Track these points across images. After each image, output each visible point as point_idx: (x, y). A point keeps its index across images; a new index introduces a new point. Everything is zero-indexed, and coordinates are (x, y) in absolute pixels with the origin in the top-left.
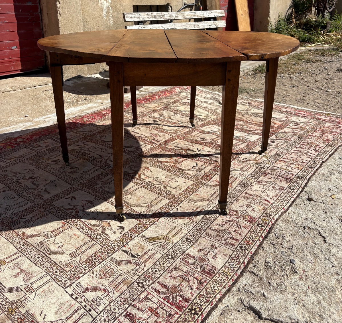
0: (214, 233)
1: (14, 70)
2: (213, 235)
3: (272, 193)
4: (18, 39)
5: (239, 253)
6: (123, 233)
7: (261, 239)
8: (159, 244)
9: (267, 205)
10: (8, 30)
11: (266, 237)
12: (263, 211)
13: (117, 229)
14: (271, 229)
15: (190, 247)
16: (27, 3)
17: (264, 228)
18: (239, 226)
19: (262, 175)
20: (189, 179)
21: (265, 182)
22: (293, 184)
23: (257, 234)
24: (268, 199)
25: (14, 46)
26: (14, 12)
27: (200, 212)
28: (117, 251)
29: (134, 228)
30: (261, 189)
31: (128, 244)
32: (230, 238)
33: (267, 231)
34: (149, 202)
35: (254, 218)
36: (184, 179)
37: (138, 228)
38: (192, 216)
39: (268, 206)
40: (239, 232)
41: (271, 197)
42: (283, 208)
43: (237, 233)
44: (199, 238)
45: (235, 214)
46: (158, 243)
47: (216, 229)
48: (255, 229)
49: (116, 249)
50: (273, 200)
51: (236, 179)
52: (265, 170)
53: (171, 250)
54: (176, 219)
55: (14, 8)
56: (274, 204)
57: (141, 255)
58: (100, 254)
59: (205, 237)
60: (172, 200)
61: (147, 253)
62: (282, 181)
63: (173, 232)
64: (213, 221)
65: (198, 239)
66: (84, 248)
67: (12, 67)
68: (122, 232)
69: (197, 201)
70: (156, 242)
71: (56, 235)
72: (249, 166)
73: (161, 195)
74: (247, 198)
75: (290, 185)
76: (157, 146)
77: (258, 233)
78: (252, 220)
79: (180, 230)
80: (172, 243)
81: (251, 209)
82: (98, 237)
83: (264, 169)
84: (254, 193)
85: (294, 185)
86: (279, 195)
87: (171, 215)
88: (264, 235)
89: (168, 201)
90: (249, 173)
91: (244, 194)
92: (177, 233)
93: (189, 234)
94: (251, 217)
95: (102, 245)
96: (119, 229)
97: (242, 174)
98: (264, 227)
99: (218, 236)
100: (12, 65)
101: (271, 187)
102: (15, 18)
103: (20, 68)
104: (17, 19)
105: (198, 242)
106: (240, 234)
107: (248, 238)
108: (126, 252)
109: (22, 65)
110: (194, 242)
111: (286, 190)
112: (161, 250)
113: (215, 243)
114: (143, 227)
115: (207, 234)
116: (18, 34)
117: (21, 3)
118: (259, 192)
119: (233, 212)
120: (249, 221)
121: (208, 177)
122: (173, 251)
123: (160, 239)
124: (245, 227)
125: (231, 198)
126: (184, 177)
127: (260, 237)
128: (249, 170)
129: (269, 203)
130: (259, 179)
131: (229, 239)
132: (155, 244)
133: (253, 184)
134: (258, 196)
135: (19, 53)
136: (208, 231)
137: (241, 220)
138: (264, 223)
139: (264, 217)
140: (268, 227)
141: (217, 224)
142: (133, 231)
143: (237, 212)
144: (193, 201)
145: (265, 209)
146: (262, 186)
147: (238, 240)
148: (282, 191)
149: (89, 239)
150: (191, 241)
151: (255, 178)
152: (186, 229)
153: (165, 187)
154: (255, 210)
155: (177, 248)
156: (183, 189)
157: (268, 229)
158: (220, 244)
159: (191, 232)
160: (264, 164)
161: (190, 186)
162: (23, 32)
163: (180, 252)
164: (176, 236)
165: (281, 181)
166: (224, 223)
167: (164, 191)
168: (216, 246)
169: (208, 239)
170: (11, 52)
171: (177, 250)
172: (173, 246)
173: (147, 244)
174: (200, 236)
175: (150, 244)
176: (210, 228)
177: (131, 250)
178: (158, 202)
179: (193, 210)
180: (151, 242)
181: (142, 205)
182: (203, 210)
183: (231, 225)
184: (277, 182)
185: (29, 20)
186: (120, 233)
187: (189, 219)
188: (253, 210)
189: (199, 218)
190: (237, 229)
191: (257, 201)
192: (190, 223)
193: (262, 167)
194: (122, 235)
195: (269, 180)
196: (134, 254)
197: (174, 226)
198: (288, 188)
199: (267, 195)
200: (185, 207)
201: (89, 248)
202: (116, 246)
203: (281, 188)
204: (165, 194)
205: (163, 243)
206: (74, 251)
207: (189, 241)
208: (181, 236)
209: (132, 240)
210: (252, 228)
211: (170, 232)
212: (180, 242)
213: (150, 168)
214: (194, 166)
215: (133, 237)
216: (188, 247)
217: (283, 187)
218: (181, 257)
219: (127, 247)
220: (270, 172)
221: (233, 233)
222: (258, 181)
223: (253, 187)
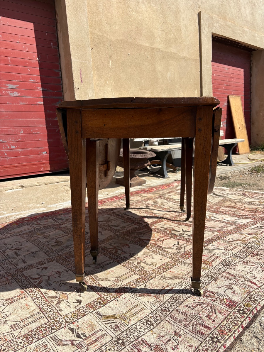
0: (182, 317)
1: (44, 170)
2: (179, 318)
3: (260, 275)
4: (48, 146)
5: (208, 345)
6: (78, 308)
7: (241, 329)
8: (113, 325)
9: (252, 288)
10: (40, 139)
11: (248, 327)
12: (246, 294)
13: (74, 303)
14: (255, 317)
15: (148, 332)
16: (55, 118)
17: (246, 316)
18: (214, 311)
19: (249, 255)
20: (166, 256)
21: (253, 263)
23: (235, 322)
24: (254, 281)
25: (44, 151)
26: (45, 125)
27: (171, 290)
28: (63, 328)
29: (93, 302)
30: (247, 269)
31: (78, 321)
32: (200, 324)
33: (249, 319)
34: (118, 276)
35: (234, 302)
36: (161, 256)
37: (96, 303)
38: (160, 294)
39: (254, 289)
40: (213, 318)
41: (258, 279)
43: (210, 318)
44: (162, 321)
45: (211, 296)
46: (111, 323)
47: (184, 311)
48: (234, 315)
49: (63, 326)
50: (261, 283)
51: (217, 257)
52: (253, 250)
53: (125, 333)
54: (140, 296)
55: (46, 122)
56: (261, 287)
57: (87, 336)
58: (42, 329)
59: (169, 320)
60: (143, 276)
61: (95, 334)
63: (133, 312)
64: (183, 302)
65: (160, 322)
66: (29, 320)
67: (43, 168)
68: (77, 306)
69: (170, 278)
70: (110, 322)
71: (8, 304)
72: (235, 246)
73: (133, 270)
74: (229, 279)
76: (143, 226)
77: (237, 321)
78: (231, 304)
79: (143, 309)
80: (127, 324)
81: (231, 291)
82: (49, 310)
84: (238, 273)
87: (137, 292)
88: (244, 324)
89: (137, 277)
90: (234, 253)
91: (224, 274)
92: (137, 313)
93: (151, 315)
94: (230, 300)
95: (49, 320)
96: (76, 303)
97: (226, 253)
98: (246, 314)
99: (185, 320)
100: (43, 167)
101: (259, 268)
102: (46, 130)
103: (49, 169)
104: (47, 130)
105: (160, 325)
106: (214, 321)
107: (223, 326)
108: (72, 330)
109: (51, 167)
110: (155, 325)
112: (113, 331)
113: (180, 330)
114: (102, 302)
115: (172, 317)
116: (48, 142)
117: (50, 118)
118: (243, 273)
119: (209, 293)
120: (227, 305)
121: (187, 255)
122: (126, 335)
123: (116, 318)
124: (220, 313)
125: (209, 277)
126: (162, 254)
127: (239, 327)
128: (234, 250)
129: (255, 286)
130: (245, 259)
131: (198, 325)
132: (108, 323)
133: (237, 264)
134: (241, 277)
135: (48, 157)
136: (175, 312)
137: (217, 304)
138: (247, 309)
139: (248, 302)
140: (251, 315)
141: (187, 306)
142: (89, 306)
143: (213, 293)
144: (165, 278)
145: (249, 293)
146: (248, 266)
147: (209, 328)
149: (38, 310)
150: (152, 324)
151: (241, 258)
152: (149, 308)
153: (138, 263)
154: (236, 292)
155: (132, 331)
156: (157, 266)
157: (251, 316)
158: (186, 331)
159: (154, 313)
160: (252, 245)
161: (166, 264)
162: (52, 141)
163: (134, 336)
164: (136, 316)
166: (195, 305)
167: (136, 267)
168: (180, 333)
169: (172, 323)
170: (42, 156)
171: (132, 334)
172: (128, 328)
173: (100, 323)
174: (164, 319)
175: (103, 322)
176: (177, 310)
177: (78, 328)
178: (127, 278)
179: (162, 287)
180: (104, 321)
181: (109, 279)
182: (174, 289)
183: (203, 309)
185: (57, 131)
186: (75, 308)
187: (155, 297)
188: (234, 292)
189: (167, 296)
190: (211, 314)
191: (240, 282)
192: (155, 302)
193: (250, 247)
194: (76, 309)
195: (258, 261)
196: (80, 333)
197: (136, 303)
199: (254, 276)
200: (155, 284)
201: (34, 322)
202: (64, 323)
204: (137, 270)
205: (118, 323)
206: (17, 322)
207: (149, 323)
208: (141, 316)
209: (84, 316)
210: (230, 313)
211: (130, 310)
212: (138, 324)
213: (129, 245)
214: (175, 245)
215: (86, 314)
216: (146, 331)
218: (134, 343)
219: (76, 324)
220: (259, 253)
221: (204, 318)
222: (244, 261)
223: (236, 266)
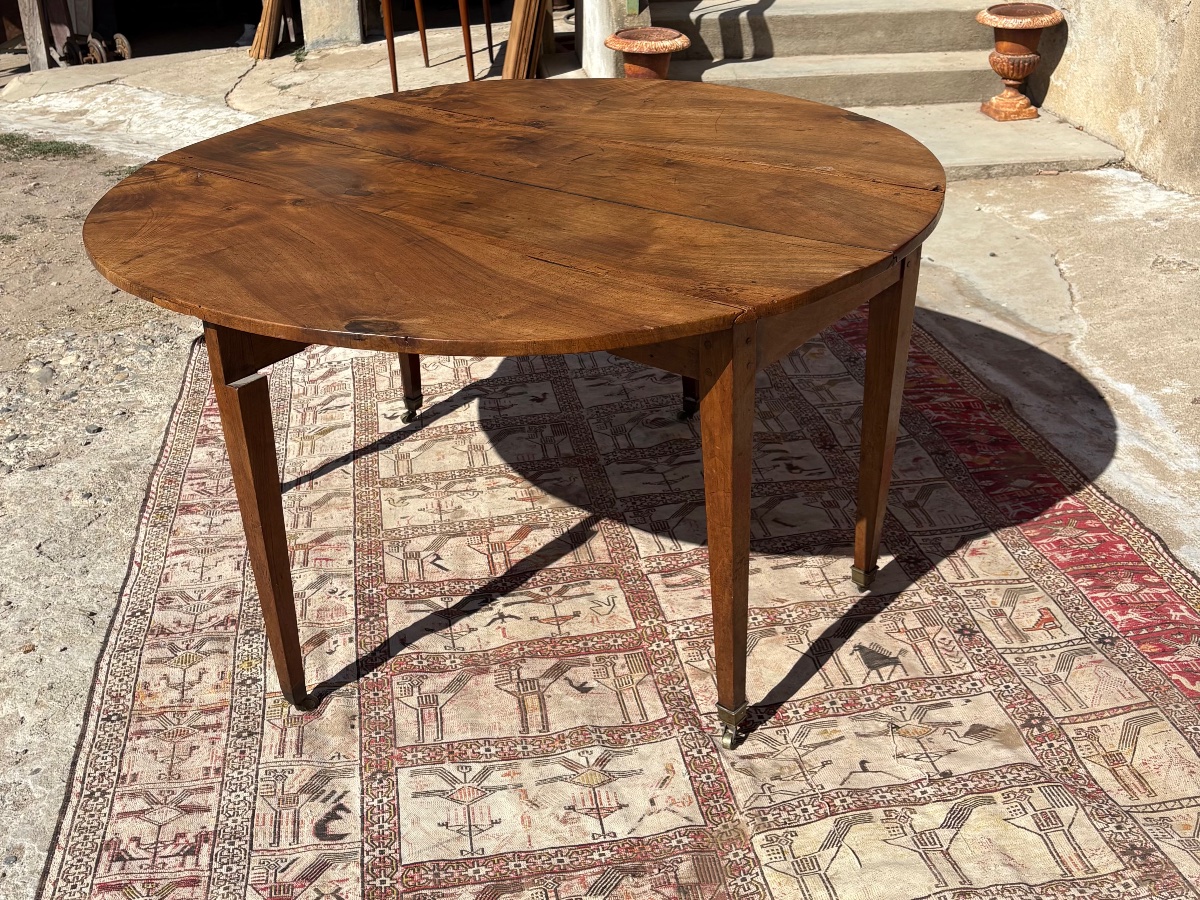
3: (181, 578)
9: (175, 543)
12: (174, 528)
21: (218, 604)
22: (140, 628)
24: (181, 558)
30: (213, 574)
35: (186, 513)
39: (170, 543)
40: (196, 486)
41: (178, 568)
42: (139, 565)
43: (198, 484)
45: (227, 506)
50: (170, 566)
52: (241, 631)
56: (163, 558)
62: (175, 625)
74: (226, 539)
75: (147, 623)
78: (187, 509)
83: (247, 633)
84: (220, 555)
85: (139, 626)
86: (163, 584)
91: (242, 542)
94: (192, 513)
101: (195, 596)
106: (192, 485)
107: (176, 487)
111: (151, 602)
118: (210, 560)
119: (235, 508)
120: (192, 506)
124: (192, 495)
127: (156, 497)
129: (173, 550)
130: (239, 602)
133: (239, 573)
134: (207, 550)
137: (207, 500)
139: (165, 520)
143: (227, 510)
146: (218, 585)
148: (159, 595)
151: (250, 600)
154: (194, 525)
157: (149, 511)
160: (255, 645)
165: (179, 623)
183: (218, 486)
184: (187, 619)
191: (199, 540)
193: (254, 635)
195: (212, 612)
198: (150, 610)
199: (188, 565)
203: (165, 601)
217: (163, 608)
220: (221, 628)
222: (238, 598)
223: (235, 565)
